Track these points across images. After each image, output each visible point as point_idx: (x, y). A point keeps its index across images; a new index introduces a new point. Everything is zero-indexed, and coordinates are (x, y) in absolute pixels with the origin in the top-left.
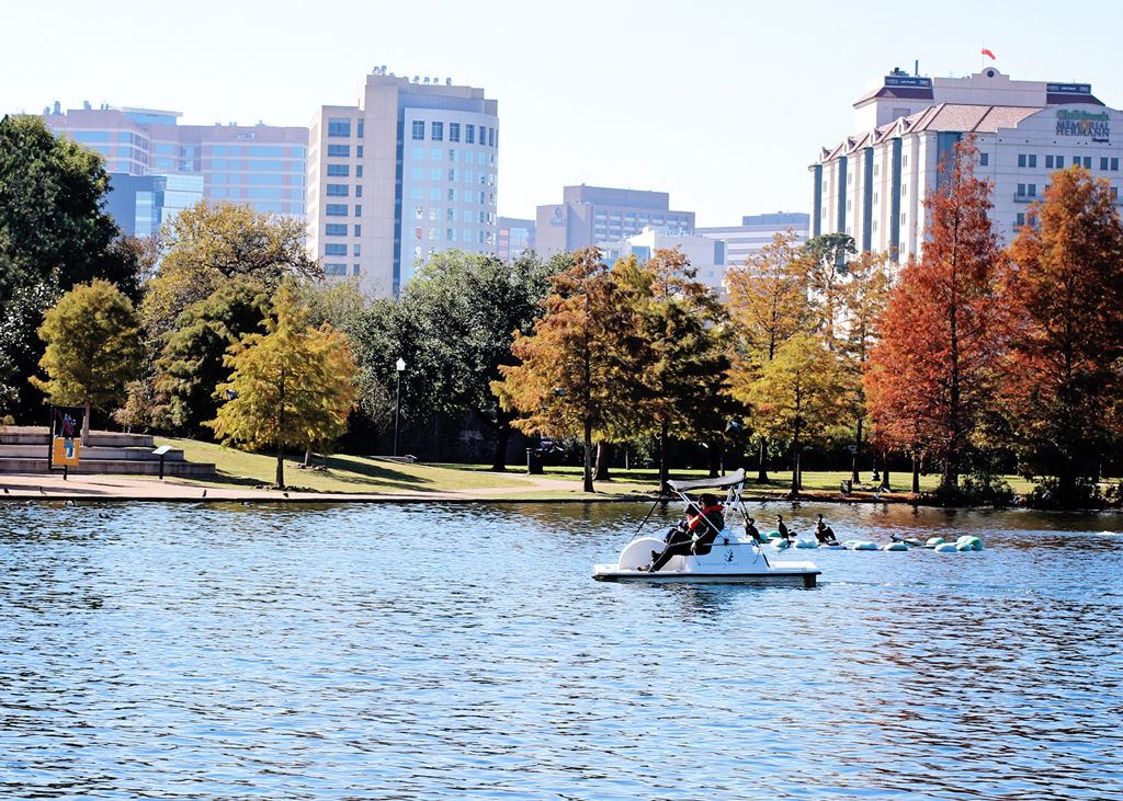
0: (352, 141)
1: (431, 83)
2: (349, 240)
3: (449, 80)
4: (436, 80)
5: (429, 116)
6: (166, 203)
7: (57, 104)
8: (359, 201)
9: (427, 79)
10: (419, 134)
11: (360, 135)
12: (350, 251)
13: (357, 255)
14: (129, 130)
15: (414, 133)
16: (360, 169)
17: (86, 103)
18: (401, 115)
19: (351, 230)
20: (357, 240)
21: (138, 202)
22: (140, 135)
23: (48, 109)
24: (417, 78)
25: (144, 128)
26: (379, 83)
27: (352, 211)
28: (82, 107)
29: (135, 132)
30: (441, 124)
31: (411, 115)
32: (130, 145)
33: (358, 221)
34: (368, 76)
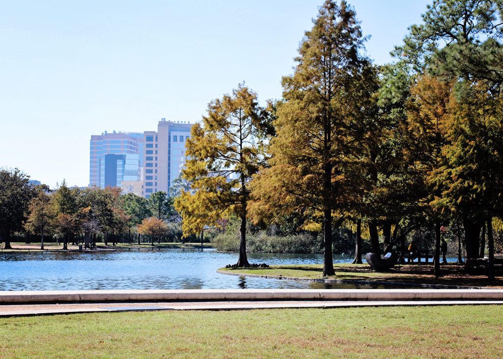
0: (154, 143)
1: (183, 123)
2: (153, 174)
3: (189, 122)
4: (185, 122)
5: (179, 134)
6: (126, 163)
7: (106, 132)
8: (156, 162)
9: (182, 122)
10: (175, 140)
11: (157, 140)
12: (154, 178)
13: (156, 179)
14: (128, 140)
15: (174, 139)
16: (156, 151)
17: (114, 131)
18: (169, 134)
19: (154, 171)
20: (156, 174)
21: (118, 163)
22: (132, 141)
23: (103, 133)
24: (178, 122)
25: (134, 139)
26: (162, 124)
27: (154, 165)
28: (112, 132)
29: (130, 140)
30: (183, 136)
31: (173, 134)
32: (128, 144)
33: (156, 168)
34: (159, 122)
